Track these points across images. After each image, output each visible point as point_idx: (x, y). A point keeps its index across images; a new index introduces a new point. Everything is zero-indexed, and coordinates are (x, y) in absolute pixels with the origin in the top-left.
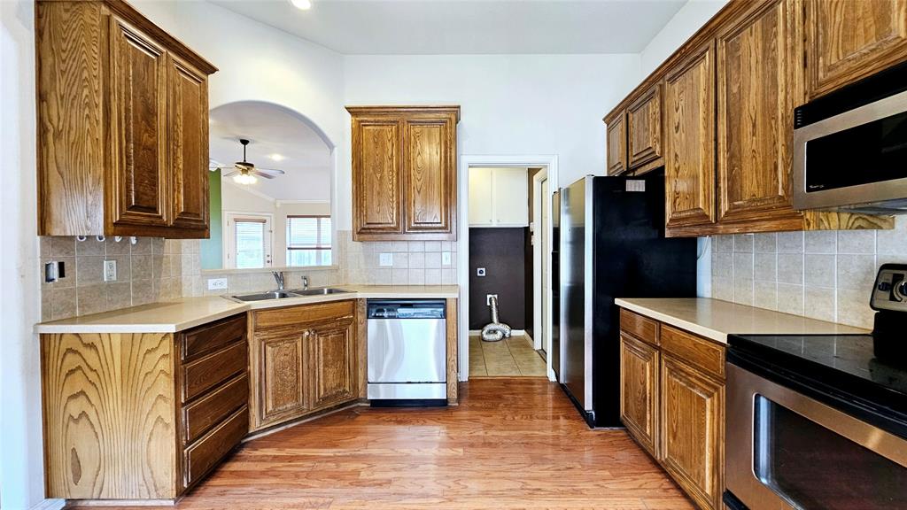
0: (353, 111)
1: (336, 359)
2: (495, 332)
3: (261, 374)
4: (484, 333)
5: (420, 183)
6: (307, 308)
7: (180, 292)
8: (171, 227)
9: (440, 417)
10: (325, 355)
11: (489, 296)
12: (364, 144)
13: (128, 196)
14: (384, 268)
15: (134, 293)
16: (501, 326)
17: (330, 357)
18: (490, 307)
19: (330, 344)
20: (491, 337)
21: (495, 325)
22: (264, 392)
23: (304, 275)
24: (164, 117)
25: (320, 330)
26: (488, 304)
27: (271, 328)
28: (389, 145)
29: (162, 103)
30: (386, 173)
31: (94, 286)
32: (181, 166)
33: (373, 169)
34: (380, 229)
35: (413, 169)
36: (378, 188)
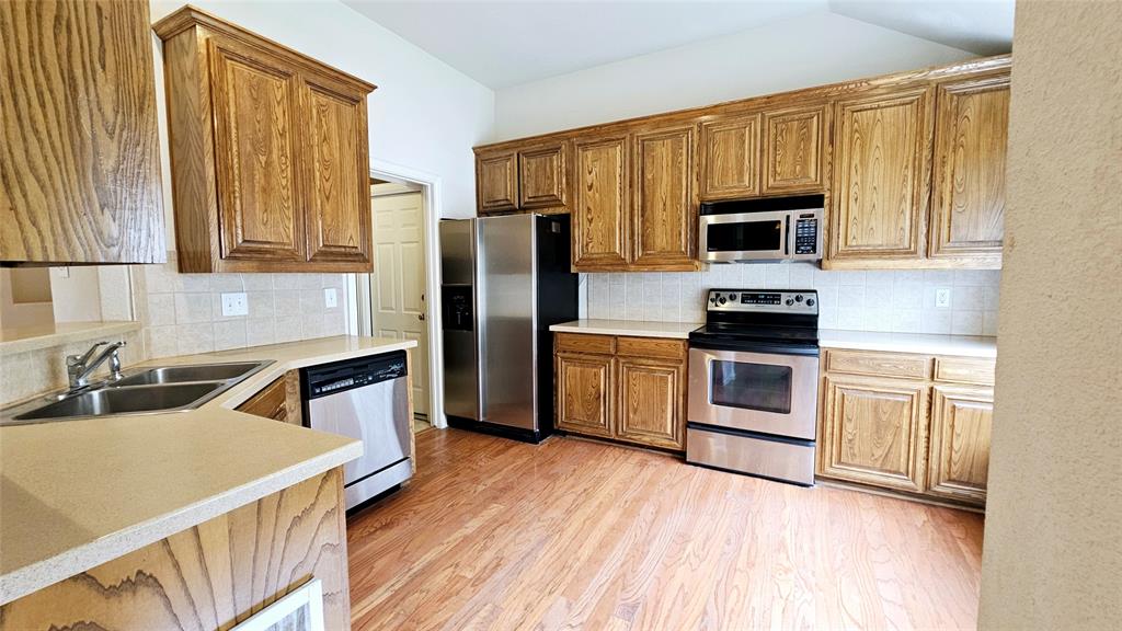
5: (329, 184)
14: (231, 320)
28: (279, 111)
30: (275, 156)
33: (253, 145)
34: (267, 252)
35: (316, 160)
36: (262, 181)
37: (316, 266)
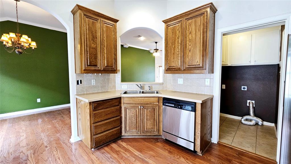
0: (165, 22)
1: (151, 118)
2: (251, 120)
3: (125, 118)
4: (243, 120)
5: (191, 46)
6: (140, 98)
7: (115, 88)
8: (102, 70)
9: (189, 158)
10: (147, 116)
11: (248, 101)
12: (169, 34)
13: (87, 62)
14: (180, 85)
15: (101, 88)
16: (255, 118)
17: (148, 117)
18: (249, 107)
19: (149, 112)
20: (246, 122)
21: (252, 117)
22: (126, 124)
23: (150, 86)
24: (99, 38)
25: (145, 107)
26: (248, 105)
27: (129, 103)
28: (178, 32)
29: (99, 34)
30: (176, 44)
31: (89, 86)
32: (105, 52)
33: (172, 44)
34: (174, 68)
35: (187, 41)
36: (173, 52)
37: (186, 72)
